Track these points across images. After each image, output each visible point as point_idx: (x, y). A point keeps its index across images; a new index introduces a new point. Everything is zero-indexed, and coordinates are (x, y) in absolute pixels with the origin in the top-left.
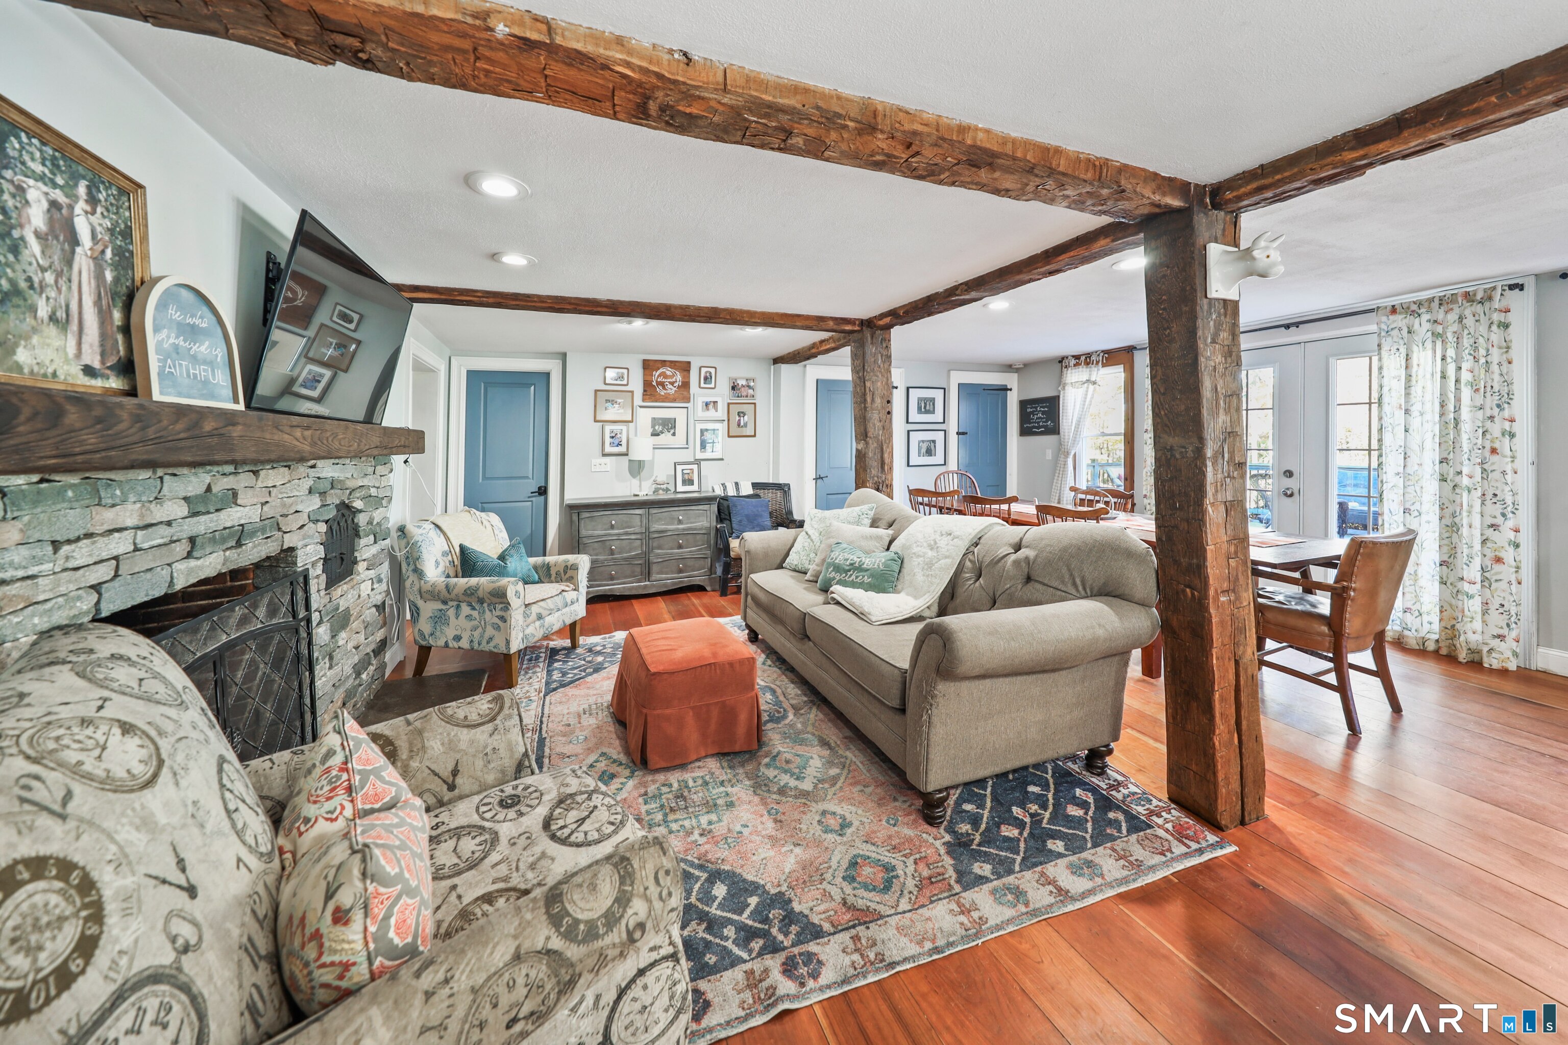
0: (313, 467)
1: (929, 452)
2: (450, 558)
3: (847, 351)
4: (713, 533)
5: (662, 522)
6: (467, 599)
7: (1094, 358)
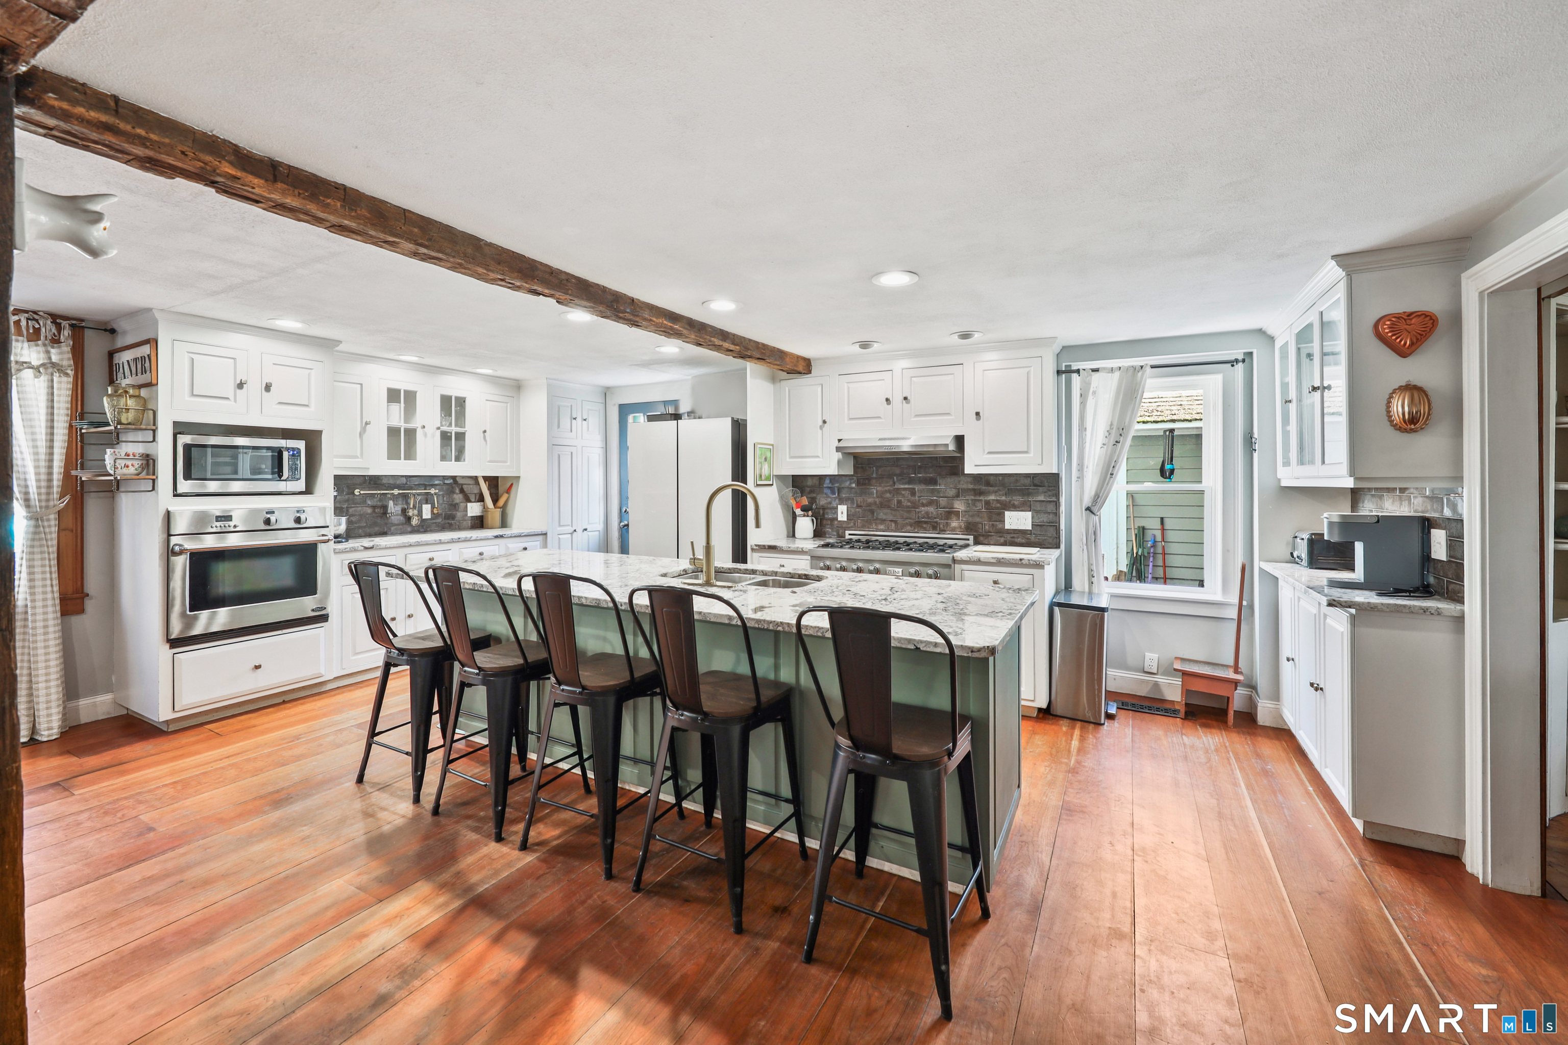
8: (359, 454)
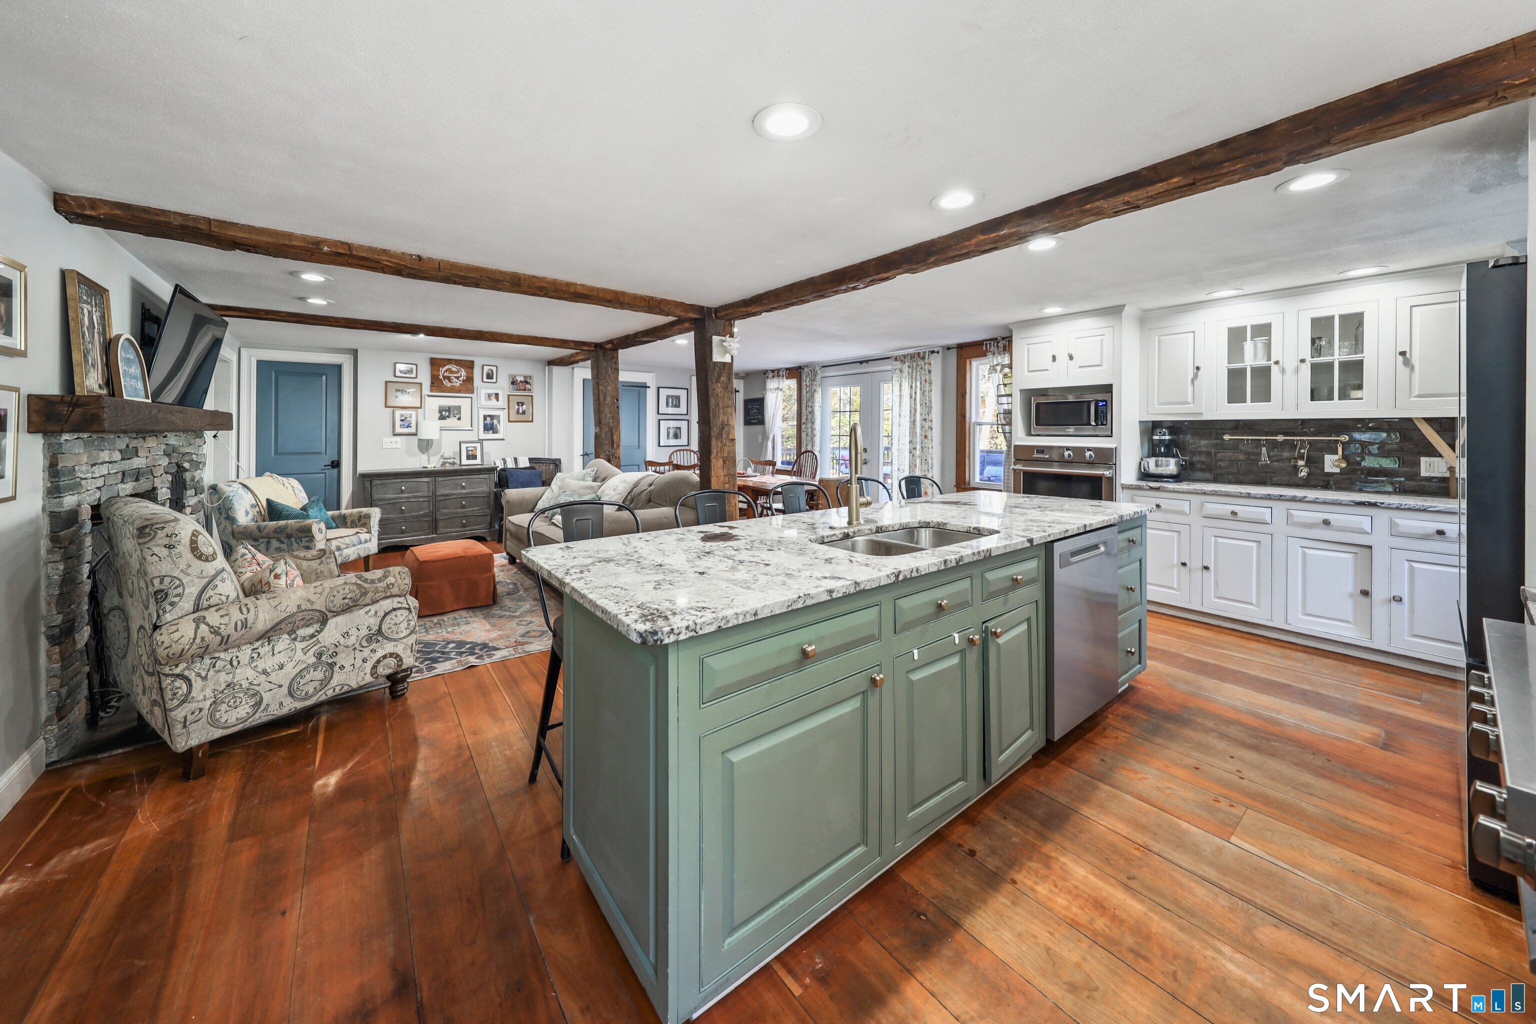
0: (165, 437)
1: (676, 436)
2: (257, 509)
3: (589, 363)
4: (492, 497)
5: (446, 488)
6: (276, 536)
7: (781, 373)
8: (1190, 400)
